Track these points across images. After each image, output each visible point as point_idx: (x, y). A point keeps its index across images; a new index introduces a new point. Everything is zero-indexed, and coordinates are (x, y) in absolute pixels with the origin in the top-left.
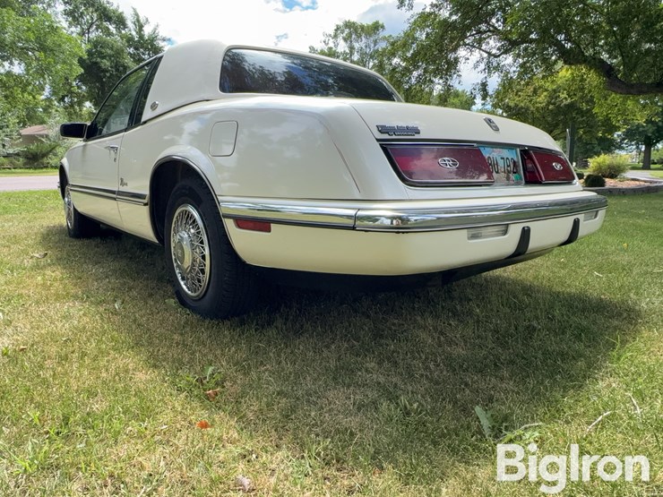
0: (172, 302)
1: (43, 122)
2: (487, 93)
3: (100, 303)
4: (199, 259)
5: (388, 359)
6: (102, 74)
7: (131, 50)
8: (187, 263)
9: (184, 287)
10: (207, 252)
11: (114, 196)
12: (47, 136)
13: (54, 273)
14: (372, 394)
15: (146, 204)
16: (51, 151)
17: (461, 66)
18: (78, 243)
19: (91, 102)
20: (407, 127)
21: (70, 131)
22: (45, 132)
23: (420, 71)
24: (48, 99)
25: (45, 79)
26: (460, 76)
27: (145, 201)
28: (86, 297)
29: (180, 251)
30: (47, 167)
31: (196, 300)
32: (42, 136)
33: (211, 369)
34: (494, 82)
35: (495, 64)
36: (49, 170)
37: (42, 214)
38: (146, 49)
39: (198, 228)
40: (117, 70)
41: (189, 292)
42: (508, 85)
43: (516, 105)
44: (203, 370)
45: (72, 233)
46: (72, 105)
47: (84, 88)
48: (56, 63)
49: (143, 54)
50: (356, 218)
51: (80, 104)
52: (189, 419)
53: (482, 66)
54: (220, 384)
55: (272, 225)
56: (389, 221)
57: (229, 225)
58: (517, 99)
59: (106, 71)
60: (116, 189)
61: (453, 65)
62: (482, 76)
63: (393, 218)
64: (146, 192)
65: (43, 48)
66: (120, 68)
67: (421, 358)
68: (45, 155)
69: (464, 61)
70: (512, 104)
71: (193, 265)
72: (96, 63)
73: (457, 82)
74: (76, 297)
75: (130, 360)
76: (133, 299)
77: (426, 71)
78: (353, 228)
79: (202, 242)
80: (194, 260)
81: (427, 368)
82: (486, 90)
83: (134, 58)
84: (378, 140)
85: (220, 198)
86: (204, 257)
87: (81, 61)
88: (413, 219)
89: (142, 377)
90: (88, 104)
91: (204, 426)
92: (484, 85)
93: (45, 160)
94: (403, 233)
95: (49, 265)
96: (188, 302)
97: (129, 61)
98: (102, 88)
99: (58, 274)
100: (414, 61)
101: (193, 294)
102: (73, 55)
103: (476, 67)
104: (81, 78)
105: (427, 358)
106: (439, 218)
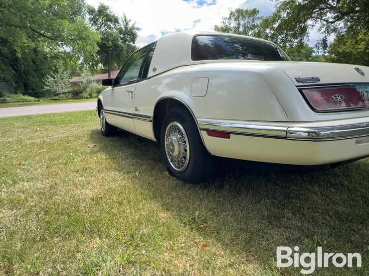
0: (167, 173)
1: (79, 75)
2: (327, 45)
3: (128, 173)
4: (182, 151)
5: (298, 211)
6: (108, 49)
7: (122, 36)
8: (176, 153)
9: (172, 165)
10: (188, 148)
11: (132, 116)
12: (82, 82)
13: (102, 156)
14: (297, 234)
15: (151, 121)
16: (84, 90)
17: (309, 30)
18: (108, 139)
19: (102, 63)
20: (312, 78)
21: (106, 82)
22: (81, 80)
23: (284, 36)
24: (82, 63)
25: (81, 54)
26: (308, 36)
27: (151, 119)
28: (121, 169)
29: (172, 147)
30: (82, 98)
31: (181, 173)
32: (79, 82)
33: (197, 213)
34: (332, 38)
35: (332, 28)
36: (84, 100)
37: (87, 124)
38: (128, 35)
39: (183, 134)
40: (115, 46)
41: (176, 169)
42: (340, 40)
43: (344, 51)
44: (194, 213)
45: (104, 134)
46: (93, 66)
47: (98, 57)
48: (87, 45)
49: (128, 37)
50: (287, 132)
51: (97, 65)
52: (195, 241)
53: (323, 29)
54: (205, 221)
55: (231, 135)
56: (307, 134)
57: (204, 134)
58: (344, 47)
59: (109, 47)
60: (133, 113)
61: (304, 30)
62: (324, 35)
63: (309, 132)
64: (152, 115)
65: (81, 38)
66: (116, 46)
67: (319, 212)
68: (81, 92)
69: (311, 27)
70: (341, 51)
71: (179, 154)
72: (104, 44)
73: (307, 40)
74: (116, 169)
75: (153, 205)
76: (144, 170)
77: (287, 35)
78: (285, 138)
79: (185, 142)
80: (180, 152)
81: (324, 219)
82: (326, 44)
83: (123, 40)
84: (297, 86)
85: (198, 119)
86: (186, 150)
87: (98, 44)
88: (323, 133)
89: (164, 216)
90: (100, 65)
91: (205, 246)
92: (324, 41)
93: (81, 95)
94: (318, 141)
95: (98, 151)
96: (175, 174)
97: (120, 42)
98: (107, 57)
99: (104, 156)
100: (280, 30)
101: (178, 170)
102: (95, 41)
103: (319, 30)
104: (98, 53)
105: (323, 213)
106: (332, 133)
